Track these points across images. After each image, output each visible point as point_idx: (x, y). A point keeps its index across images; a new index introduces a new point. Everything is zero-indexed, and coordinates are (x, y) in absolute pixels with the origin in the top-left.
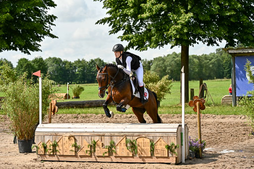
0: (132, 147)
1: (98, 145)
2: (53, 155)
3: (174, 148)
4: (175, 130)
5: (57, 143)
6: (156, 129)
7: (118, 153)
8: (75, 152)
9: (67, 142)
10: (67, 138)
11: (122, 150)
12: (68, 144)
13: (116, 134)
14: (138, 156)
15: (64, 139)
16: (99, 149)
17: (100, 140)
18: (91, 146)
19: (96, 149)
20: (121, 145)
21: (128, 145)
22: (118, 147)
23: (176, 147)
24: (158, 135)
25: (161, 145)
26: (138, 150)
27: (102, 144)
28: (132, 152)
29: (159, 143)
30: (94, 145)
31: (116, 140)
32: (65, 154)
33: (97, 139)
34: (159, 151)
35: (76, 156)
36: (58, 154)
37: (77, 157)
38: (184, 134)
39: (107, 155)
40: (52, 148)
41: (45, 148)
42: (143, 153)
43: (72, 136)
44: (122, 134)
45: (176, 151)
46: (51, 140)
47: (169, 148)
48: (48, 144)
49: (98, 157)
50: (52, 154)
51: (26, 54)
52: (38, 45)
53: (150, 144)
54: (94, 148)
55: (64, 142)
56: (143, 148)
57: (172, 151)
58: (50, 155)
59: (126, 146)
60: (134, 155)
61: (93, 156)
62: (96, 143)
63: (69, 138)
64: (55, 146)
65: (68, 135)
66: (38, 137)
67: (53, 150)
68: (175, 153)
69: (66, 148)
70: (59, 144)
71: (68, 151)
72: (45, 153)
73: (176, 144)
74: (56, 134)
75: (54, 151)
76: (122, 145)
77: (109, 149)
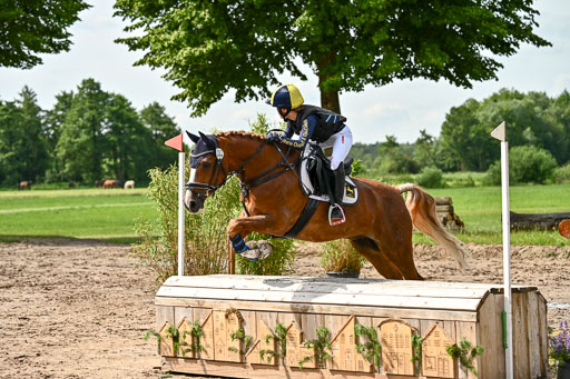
0: (370, 347)
1: (292, 338)
2: (193, 359)
3: (470, 353)
4: (474, 305)
5: (200, 328)
6: (426, 299)
7: (337, 360)
8: (242, 353)
9: (222, 325)
10: (222, 315)
11: (345, 353)
12: (224, 332)
13: (334, 310)
14: (384, 373)
15: (217, 317)
16: (293, 348)
17: (296, 325)
18: (276, 339)
19: (288, 348)
20: (343, 342)
21: (362, 341)
22: (336, 345)
23: (474, 352)
24: (431, 315)
25: (437, 343)
26: (384, 356)
27: (302, 334)
28: (369, 359)
29: (432, 337)
30: (284, 337)
31: (333, 326)
32: (219, 357)
33: (288, 320)
34: (432, 360)
35: (242, 363)
36: (203, 356)
37: (245, 367)
38: (509, 317)
39: (311, 365)
40: (189, 339)
41: (176, 339)
42: (396, 365)
43: (234, 311)
44: (347, 310)
45: (475, 363)
46: (190, 319)
47: (456, 353)
48: (181, 330)
49: (293, 368)
50: (190, 355)
51: (461, 87)
52: (496, 64)
53: (411, 340)
54: (284, 346)
55: (217, 325)
56: (395, 350)
57: (466, 364)
58: (186, 359)
59: (357, 342)
60: (376, 368)
61: (281, 367)
62: (285, 331)
63: (227, 317)
64: (196, 334)
65: (226, 306)
66: (160, 311)
67: (193, 346)
68: (471, 368)
69: (220, 343)
70: (205, 329)
71: (225, 350)
72: (175, 352)
73: (474, 344)
74: (200, 305)
75: (196, 348)
76: (347, 339)
77: (316, 350)
